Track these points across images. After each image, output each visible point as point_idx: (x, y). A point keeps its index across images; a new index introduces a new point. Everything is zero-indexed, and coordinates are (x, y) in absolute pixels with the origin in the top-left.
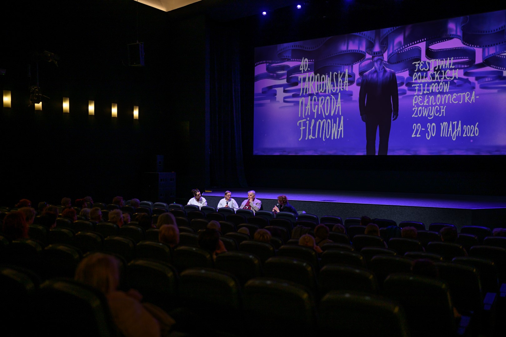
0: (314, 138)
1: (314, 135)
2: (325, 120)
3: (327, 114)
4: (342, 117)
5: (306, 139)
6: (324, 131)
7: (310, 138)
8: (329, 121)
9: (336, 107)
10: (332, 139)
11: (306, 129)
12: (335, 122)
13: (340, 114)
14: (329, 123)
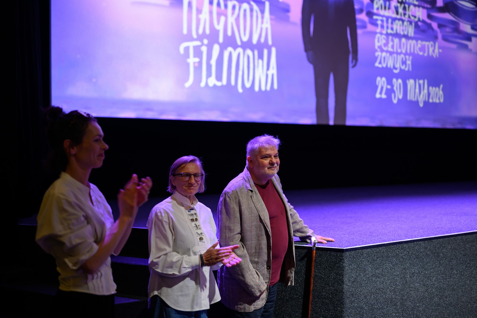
0: (219, 84)
1: (219, 78)
2: (240, 50)
3: (245, 39)
4: (274, 50)
5: (203, 84)
6: (240, 73)
7: (211, 84)
8: (249, 52)
9: (262, 29)
10: (257, 89)
11: (200, 63)
12: (261, 57)
13: (270, 42)
14: (248, 57)
